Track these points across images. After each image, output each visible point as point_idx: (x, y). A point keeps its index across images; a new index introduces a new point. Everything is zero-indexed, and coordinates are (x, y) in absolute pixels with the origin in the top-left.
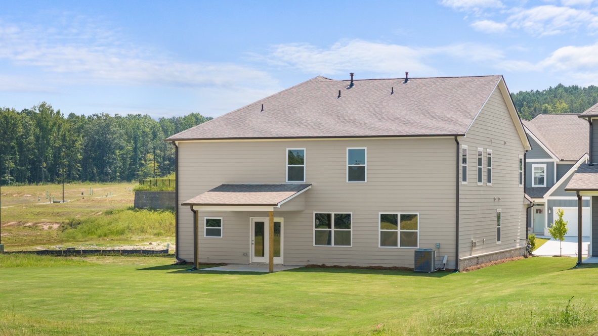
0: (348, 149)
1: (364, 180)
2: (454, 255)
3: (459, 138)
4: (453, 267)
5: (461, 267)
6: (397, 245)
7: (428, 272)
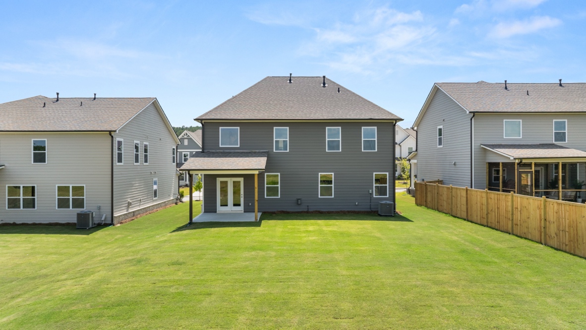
0: (33, 140)
1: (45, 162)
2: (110, 213)
3: (113, 134)
4: (110, 222)
5: (115, 222)
6: (69, 207)
7: (86, 229)
